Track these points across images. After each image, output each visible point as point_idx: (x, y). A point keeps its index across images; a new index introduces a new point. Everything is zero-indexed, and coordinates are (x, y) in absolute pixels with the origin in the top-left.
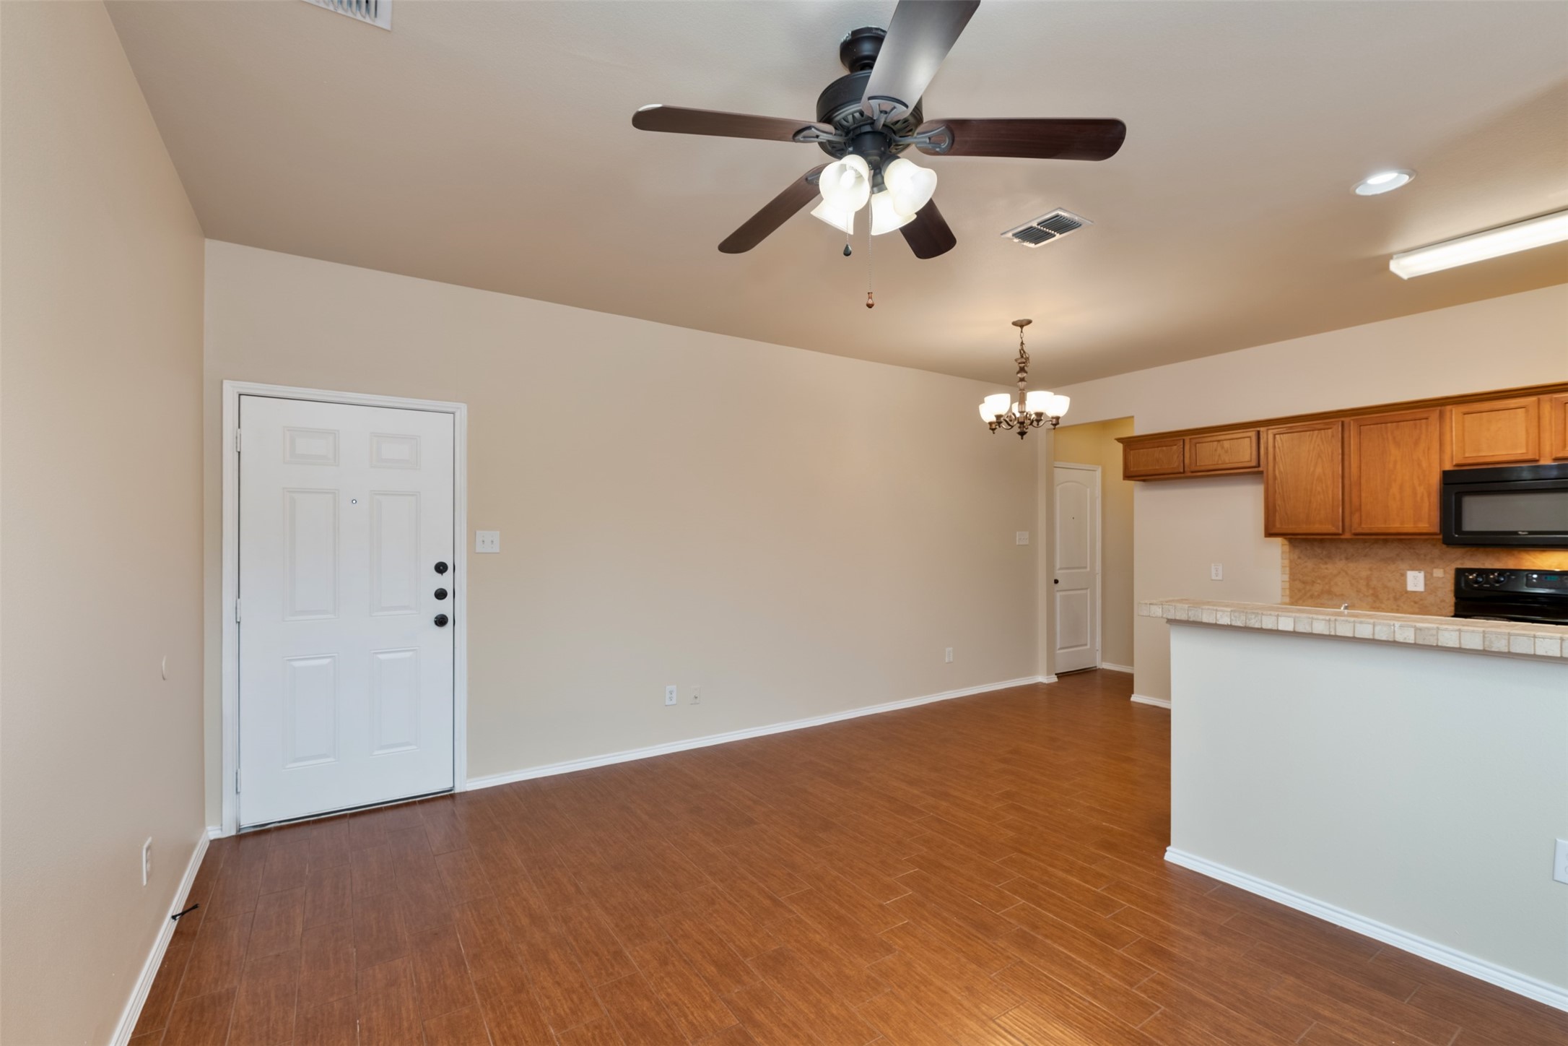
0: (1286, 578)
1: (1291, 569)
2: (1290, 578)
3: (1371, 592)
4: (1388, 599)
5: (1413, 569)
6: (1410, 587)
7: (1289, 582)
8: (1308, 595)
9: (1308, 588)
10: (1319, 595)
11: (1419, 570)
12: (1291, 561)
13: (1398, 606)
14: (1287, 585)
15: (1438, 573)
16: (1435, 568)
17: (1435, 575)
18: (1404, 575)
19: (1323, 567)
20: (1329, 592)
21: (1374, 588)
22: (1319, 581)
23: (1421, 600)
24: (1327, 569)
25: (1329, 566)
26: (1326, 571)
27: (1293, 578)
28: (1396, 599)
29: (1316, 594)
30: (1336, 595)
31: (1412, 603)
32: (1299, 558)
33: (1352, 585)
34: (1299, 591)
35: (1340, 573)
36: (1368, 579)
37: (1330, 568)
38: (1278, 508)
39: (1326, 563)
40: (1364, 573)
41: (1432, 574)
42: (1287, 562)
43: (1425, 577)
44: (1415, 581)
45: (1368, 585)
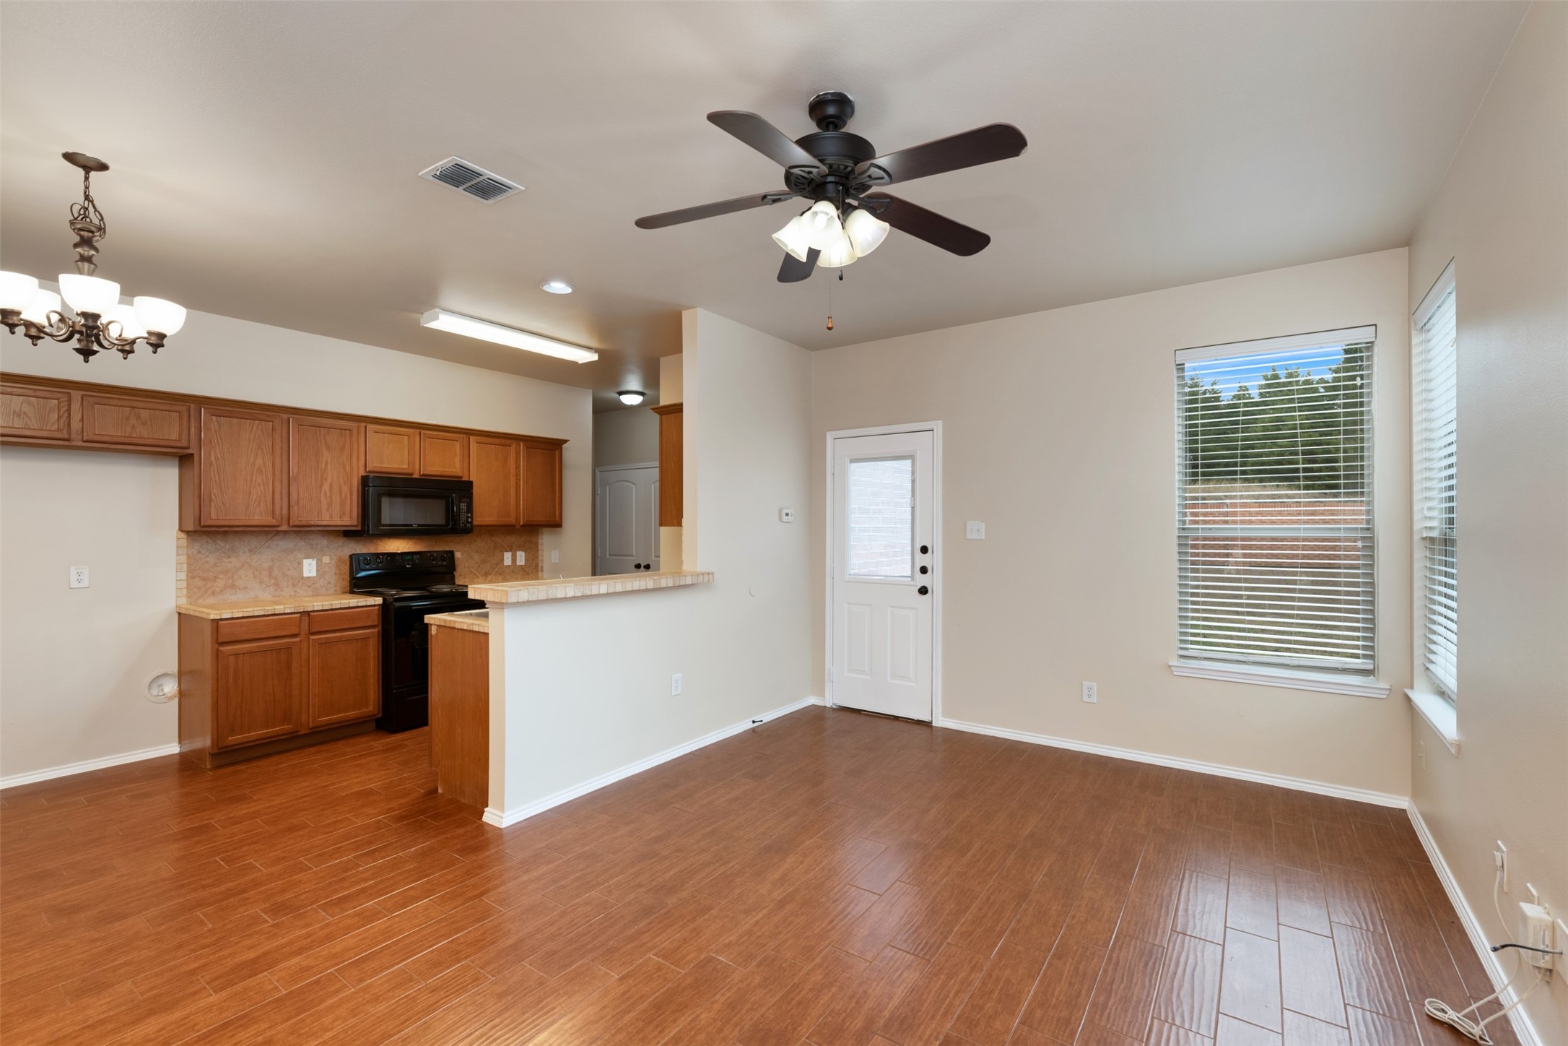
0: (183, 576)
1: (189, 565)
2: (187, 576)
3: (273, 581)
4: (288, 587)
5: (308, 557)
6: (306, 574)
7: (187, 580)
8: (210, 592)
9: (209, 584)
10: (221, 591)
11: (313, 558)
12: (189, 557)
13: (295, 592)
14: (184, 584)
15: (326, 560)
16: (324, 555)
17: (323, 561)
18: (300, 564)
19: (227, 560)
20: (233, 587)
21: (276, 578)
22: (221, 576)
23: (314, 584)
24: (230, 562)
25: (232, 560)
26: (229, 564)
27: (191, 575)
28: (294, 585)
29: (218, 590)
30: (239, 589)
31: (307, 588)
32: (199, 552)
33: (255, 577)
34: (199, 588)
35: (243, 566)
36: (270, 569)
37: (232, 562)
38: (213, 497)
39: (229, 557)
40: (266, 565)
41: (322, 561)
42: (184, 558)
43: (317, 563)
44: (310, 568)
45: (270, 575)
